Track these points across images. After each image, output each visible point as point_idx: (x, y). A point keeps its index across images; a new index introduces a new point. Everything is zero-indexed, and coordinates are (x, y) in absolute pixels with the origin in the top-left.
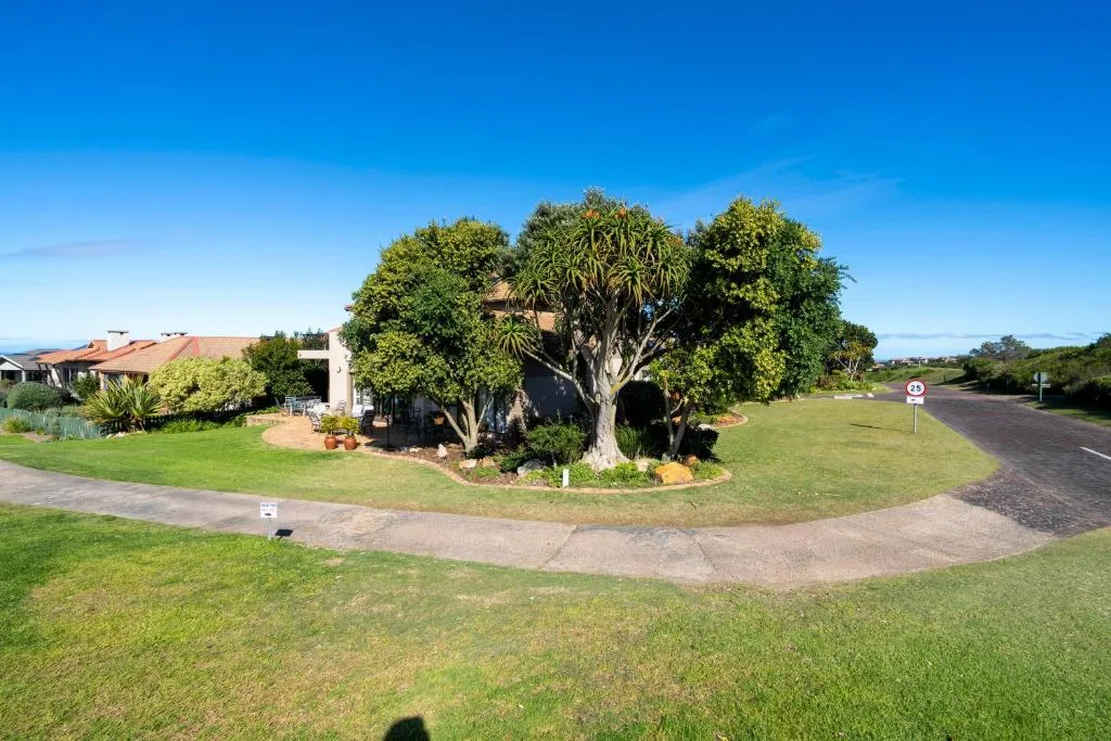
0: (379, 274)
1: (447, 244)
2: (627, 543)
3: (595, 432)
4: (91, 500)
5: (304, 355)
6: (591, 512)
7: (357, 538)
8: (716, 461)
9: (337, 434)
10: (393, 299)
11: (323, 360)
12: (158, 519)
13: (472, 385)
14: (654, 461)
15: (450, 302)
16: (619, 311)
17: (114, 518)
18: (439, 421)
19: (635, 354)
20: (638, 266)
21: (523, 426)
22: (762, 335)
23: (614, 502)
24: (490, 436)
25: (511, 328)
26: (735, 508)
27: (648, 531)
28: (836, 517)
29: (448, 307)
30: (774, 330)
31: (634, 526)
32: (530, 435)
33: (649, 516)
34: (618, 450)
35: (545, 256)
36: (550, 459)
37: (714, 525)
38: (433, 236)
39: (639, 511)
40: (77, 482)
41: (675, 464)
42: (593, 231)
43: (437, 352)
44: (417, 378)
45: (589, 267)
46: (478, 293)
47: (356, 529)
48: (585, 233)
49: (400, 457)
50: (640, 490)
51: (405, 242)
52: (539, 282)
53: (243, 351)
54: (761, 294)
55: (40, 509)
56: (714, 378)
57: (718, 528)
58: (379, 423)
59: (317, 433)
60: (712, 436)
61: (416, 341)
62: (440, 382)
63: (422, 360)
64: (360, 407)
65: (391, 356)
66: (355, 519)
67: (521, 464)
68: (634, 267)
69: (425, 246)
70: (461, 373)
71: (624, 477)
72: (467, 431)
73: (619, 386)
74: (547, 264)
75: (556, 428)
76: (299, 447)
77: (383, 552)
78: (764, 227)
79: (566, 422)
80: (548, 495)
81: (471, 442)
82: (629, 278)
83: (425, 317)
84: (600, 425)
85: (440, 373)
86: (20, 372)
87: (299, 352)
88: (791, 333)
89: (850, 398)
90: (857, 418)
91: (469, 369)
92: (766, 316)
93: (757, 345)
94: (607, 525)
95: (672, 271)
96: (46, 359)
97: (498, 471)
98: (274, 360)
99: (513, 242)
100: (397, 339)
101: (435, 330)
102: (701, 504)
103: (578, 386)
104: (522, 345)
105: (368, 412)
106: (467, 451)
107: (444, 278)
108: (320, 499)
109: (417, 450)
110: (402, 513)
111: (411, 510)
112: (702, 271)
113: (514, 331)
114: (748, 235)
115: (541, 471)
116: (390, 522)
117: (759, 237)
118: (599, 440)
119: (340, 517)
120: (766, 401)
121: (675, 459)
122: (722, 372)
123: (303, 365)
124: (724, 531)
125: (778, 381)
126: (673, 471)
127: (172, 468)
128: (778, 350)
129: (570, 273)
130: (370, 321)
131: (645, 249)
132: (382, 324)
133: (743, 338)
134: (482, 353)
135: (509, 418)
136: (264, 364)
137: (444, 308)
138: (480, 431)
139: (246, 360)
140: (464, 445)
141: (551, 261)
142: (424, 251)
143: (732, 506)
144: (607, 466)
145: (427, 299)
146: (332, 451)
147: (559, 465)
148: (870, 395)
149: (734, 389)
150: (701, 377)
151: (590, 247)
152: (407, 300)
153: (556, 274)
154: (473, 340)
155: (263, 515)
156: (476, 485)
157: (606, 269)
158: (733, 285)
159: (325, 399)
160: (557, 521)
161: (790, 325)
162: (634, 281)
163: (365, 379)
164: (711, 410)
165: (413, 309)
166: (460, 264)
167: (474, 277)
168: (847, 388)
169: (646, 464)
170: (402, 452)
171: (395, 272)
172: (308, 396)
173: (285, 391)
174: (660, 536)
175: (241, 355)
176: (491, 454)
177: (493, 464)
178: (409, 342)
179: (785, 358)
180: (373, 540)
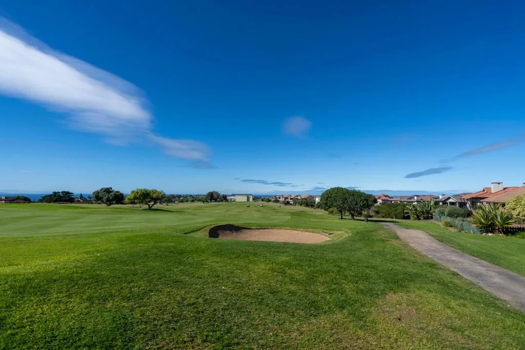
4: (453, 262)
12: (481, 284)
17: (458, 274)
40: (453, 252)
55: (430, 259)
86: (456, 203)
96: (464, 197)
127: (511, 258)
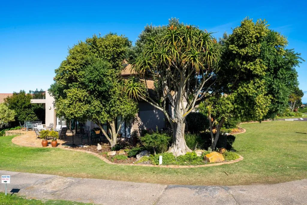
0: (68, 60)
1: (101, 46)
2: (194, 195)
3: (175, 136)
5: (34, 101)
6: (174, 178)
7: (53, 193)
8: (235, 151)
9: (49, 139)
10: (75, 72)
11: (43, 104)
13: (114, 114)
14: (204, 151)
15: (103, 74)
16: (186, 76)
18: (98, 132)
19: (194, 98)
20: (196, 52)
21: (139, 134)
22: (259, 87)
23: (186, 173)
24: (123, 139)
25: (133, 85)
26: (247, 175)
27: (204, 188)
28: (300, 179)
29: (102, 76)
30: (265, 85)
31: (197, 185)
32: (143, 139)
33: (204, 179)
34: (187, 146)
35: (150, 49)
36: (152, 150)
37: (238, 185)
38: (94, 42)
39: (199, 177)
41: (215, 153)
42: (174, 36)
43: (97, 99)
44: (87, 111)
45: (172, 53)
46: (117, 70)
47: (53, 188)
48: (170, 37)
49: (78, 150)
50: (198, 166)
51: (81, 45)
52: (147, 62)
53: (4, 99)
54: (258, 67)
56: (235, 109)
57: (241, 186)
58: (69, 134)
59: (39, 139)
60: (232, 138)
61: (86, 93)
62: (98, 113)
63: (89, 102)
64: (60, 126)
65: (74, 100)
66: (53, 183)
67: (138, 153)
68: (194, 53)
69: (91, 47)
70: (108, 109)
71: (190, 159)
72: (112, 137)
73: (187, 114)
74: (151, 52)
75: (155, 135)
76: (29, 145)
77: (66, 201)
78: (259, 33)
79: (160, 132)
80: (152, 169)
81: (114, 142)
82: (192, 58)
83: (91, 81)
84: (177, 133)
85: (98, 109)
87: (31, 100)
88: (274, 86)
89: (293, 120)
90: (299, 130)
91: (112, 107)
92: (261, 78)
93: (256, 92)
94: (183, 184)
95: (213, 56)
97: (127, 157)
98: (19, 104)
99: (134, 45)
100: (76, 92)
101: (96, 88)
102: (230, 173)
103: (166, 114)
104: (138, 93)
105: (64, 128)
106: (112, 147)
107: (100, 62)
108: (36, 172)
109: (86, 147)
110: (78, 179)
111: (83, 177)
112: (228, 56)
113: (134, 86)
114: (251, 37)
115: (148, 157)
116: (71, 184)
117: (257, 37)
118: (177, 141)
119: (46, 182)
120: (260, 121)
121: (215, 150)
122: (239, 106)
123: (33, 106)
124: (244, 187)
125: (267, 111)
126: (214, 156)
128: (267, 95)
129: (163, 56)
130: (64, 83)
131: (200, 45)
132: (69, 85)
133: (249, 88)
134: (119, 99)
135: (132, 131)
136: (14, 106)
137: (100, 77)
138: (118, 137)
139: (5, 104)
140: (110, 144)
141: (153, 51)
142: (90, 49)
143: (246, 174)
144: (181, 154)
145: (91, 72)
146: (46, 147)
147: (157, 153)
148: (302, 119)
149: (245, 114)
150: (228, 109)
151: (172, 43)
152: (81, 73)
153: (155, 58)
154: (114, 93)
155: (3, 182)
156: (116, 164)
157: (180, 55)
158: (244, 63)
159: (44, 123)
160: (158, 183)
161: (273, 82)
162: (195, 60)
163: (61, 112)
164: (228, 126)
165: (84, 77)
166: (108, 56)
167: (114, 62)
168: (290, 115)
169: (201, 153)
170: (80, 148)
171: (76, 59)
172: (35, 121)
173: (25, 119)
174: (211, 191)
175: (4, 102)
176: (123, 148)
177: (124, 153)
178: (82, 93)
179: (271, 99)
180: (61, 194)
